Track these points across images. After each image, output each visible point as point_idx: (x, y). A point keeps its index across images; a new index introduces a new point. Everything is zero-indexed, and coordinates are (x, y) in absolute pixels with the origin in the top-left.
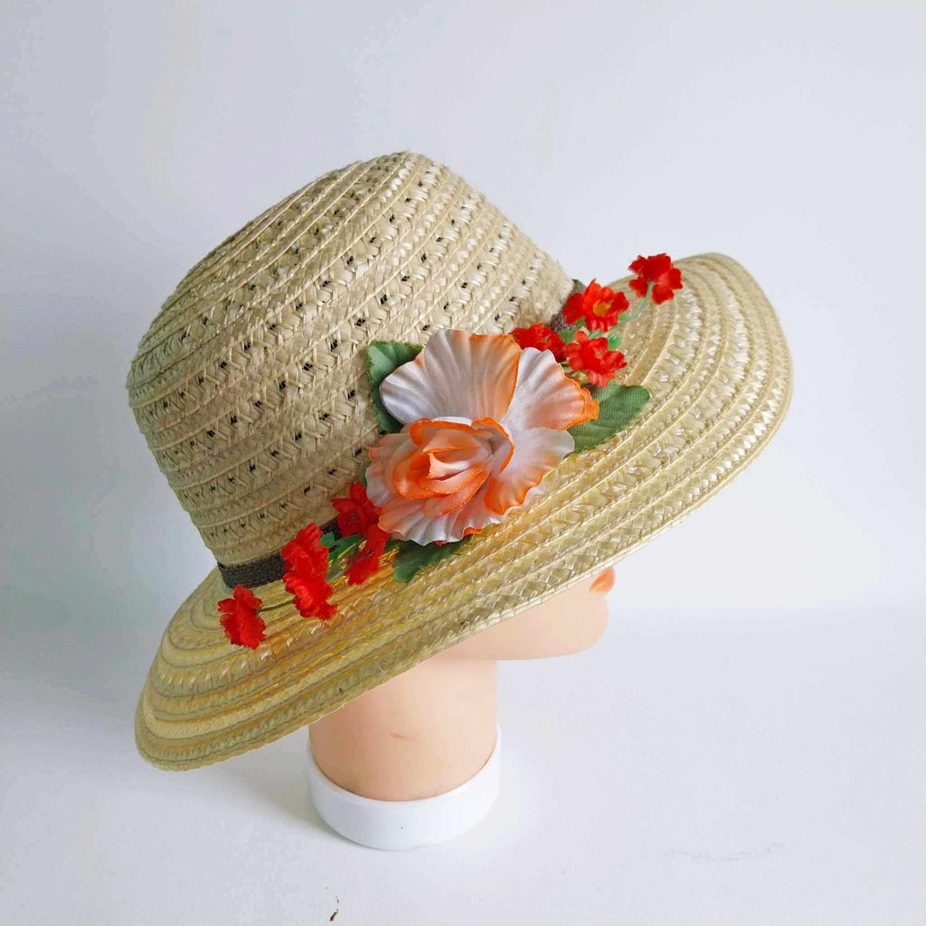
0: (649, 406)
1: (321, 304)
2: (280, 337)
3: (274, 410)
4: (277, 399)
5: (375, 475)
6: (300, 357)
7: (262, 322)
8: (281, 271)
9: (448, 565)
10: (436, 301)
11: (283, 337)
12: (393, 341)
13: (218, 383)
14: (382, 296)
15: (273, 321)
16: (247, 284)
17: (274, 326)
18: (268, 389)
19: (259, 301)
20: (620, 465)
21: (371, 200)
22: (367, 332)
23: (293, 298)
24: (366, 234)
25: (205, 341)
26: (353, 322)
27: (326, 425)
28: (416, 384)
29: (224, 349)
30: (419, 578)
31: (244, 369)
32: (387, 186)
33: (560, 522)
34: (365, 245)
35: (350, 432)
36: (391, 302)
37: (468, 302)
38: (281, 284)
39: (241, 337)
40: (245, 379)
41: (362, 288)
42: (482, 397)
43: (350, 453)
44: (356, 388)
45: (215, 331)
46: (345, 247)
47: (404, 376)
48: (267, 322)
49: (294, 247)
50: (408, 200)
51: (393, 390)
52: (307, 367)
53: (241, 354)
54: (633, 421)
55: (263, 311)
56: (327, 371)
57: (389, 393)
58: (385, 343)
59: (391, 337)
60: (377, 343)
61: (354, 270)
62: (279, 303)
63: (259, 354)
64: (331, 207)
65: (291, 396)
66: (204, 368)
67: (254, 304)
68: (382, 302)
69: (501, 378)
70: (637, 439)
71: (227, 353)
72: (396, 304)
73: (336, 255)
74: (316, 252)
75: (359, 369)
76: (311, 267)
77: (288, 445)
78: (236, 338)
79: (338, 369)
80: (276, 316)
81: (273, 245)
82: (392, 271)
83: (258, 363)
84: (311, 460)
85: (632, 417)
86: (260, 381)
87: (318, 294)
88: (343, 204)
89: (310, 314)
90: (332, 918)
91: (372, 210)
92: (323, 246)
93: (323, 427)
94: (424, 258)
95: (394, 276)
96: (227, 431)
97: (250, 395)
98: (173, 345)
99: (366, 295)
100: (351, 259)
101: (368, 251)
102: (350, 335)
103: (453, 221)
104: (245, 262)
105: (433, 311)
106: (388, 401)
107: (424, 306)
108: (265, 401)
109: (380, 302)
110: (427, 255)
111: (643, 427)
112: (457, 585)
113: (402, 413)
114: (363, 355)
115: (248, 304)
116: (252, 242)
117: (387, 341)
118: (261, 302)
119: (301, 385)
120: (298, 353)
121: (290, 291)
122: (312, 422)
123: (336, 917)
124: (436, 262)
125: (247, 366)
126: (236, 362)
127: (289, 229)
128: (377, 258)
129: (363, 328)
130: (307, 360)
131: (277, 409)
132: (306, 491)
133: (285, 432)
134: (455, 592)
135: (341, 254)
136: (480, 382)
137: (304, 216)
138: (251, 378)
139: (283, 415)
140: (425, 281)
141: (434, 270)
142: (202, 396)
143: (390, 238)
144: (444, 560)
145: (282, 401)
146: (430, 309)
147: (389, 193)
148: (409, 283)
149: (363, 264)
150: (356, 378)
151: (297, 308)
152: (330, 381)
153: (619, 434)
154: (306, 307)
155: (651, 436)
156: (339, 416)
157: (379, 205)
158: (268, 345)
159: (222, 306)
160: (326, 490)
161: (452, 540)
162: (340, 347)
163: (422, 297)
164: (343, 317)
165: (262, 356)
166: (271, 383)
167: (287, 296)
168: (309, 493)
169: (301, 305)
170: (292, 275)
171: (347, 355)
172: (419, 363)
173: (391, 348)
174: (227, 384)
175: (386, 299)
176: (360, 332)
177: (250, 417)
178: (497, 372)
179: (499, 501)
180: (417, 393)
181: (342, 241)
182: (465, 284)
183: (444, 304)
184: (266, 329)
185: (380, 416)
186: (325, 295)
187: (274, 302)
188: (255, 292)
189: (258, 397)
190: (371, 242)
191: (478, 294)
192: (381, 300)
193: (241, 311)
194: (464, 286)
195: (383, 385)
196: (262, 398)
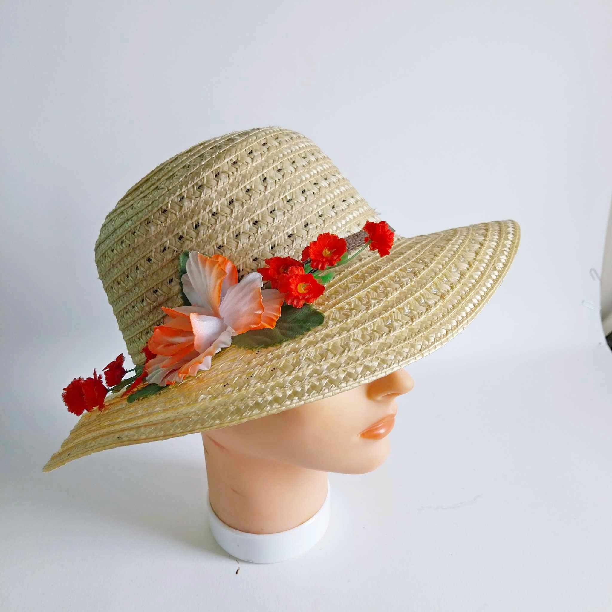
44: (174, 278)
75: (176, 266)
90: (237, 573)
102: (174, 244)
123: (239, 572)
150: (174, 272)
152: (159, 271)
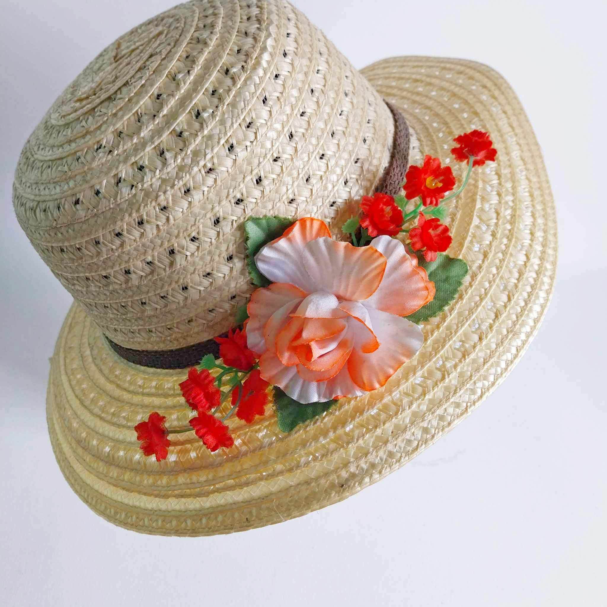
0: (467, 279)
1: (206, 189)
2: (171, 217)
3: (165, 270)
4: (167, 261)
5: (254, 330)
6: (189, 232)
7: (154, 203)
8: (168, 155)
9: (321, 422)
10: (301, 176)
11: (174, 218)
12: (265, 216)
13: (114, 247)
14: (257, 178)
15: (164, 204)
16: (136, 162)
17: (165, 208)
18: (158, 253)
19: (150, 183)
20: (449, 340)
21: (245, 81)
22: (244, 210)
23: (181, 183)
24: (244, 119)
25: (100, 211)
26: (233, 201)
27: (208, 281)
28: (286, 254)
29: (119, 223)
30: (299, 430)
31: (138, 240)
32: (258, 63)
33: (407, 394)
34: (243, 131)
35: (227, 284)
36: (265, 182)
37: (325, 172)
38: (169, 169)
39: (134, 215)
40: (139, 246)
41: (241, 172)
42: (347, 286)
43: (226, 298)
44: (235, 253)
45: (110, 205)
46: (226, 133)
47: (277, 250)
48: (159, 205)
49: (177, 128)
50: (276, 76)
51: (268, 260)
52: (193, 239)
53: (135, 228)
54: (456, 296)
55: (154, 194)
56: (211, 242)
57: (263, 261)
58: (259, 219)
59: (264, 211)
60: (253, 219)
61: (234, 157)
62: (169, 188)
63: (152, 229)
64: (208, 85)
65: (179, 259)
66: (101, 234)
67: (145, 186)
68: (257, 183)
69: (367, 279)
70: (460, 314)
71: (122, 225)
72: (269, 185)
73: (219, 142)
74: (200, 138)
75: (237, 239)
76: (196, 154)
77: (176, 294)
78: (130, 215)
79: (221, 240)
80: (167, 200)
81: (156, 122)
82: (266, 154)
83: (151, 236)
84: (195, 303)
85: (455, 291)
86: (152, 248)
87: (203, 180)
88: (220, 82)
89: (197, 196)
91: (247, 93)
92: (206, 132)
93: (206, 282)
94: (291, 136)
95: (268, 158)
96: (122, 278)
97: (143, 257)
98: (66, 207)
99: (244, 178)
100: (232, 147)
101: (245, 138)
102: (230, 212)
103: (312, 91)
104: (131, 137)
105: (298, 186)
106: (261, 266)
107: (291, 183)
108: (156, 262)
109: (255, 182)
110: (293, 133)
111: (465, 301)
112: (333, 446)
113: (272, 274)
114: (242, 228)
115: (140, 186)
116: (134, 114)
117: (261, 217)
118: (151, 185)
119: (188, 254)
120: (187, 230)
121: (178, 177)
122: (197, 278)
124: (300, 139)
125: (140, 238)
126: (130, 234)
127: (169, 106)
128: (254, 143)
129: (241, 206)
130: (194, 234)
131: (167, 269)
132: (189, 321)
133: (174, 285)
134: (332, 454)
135: (222, 141)
136: (348, 277)
137: (182, 91)
138: (143, 245)
139: (172, 273)
140: (292, 159)
141: (299, 147)
142: (99, 254)
143: (264, 122)
144: (317, 417)
145: (172, 264)
146: (296, 184)
147: (261, 72)
148: (279, 163)
149: (242, 150)
150: (235, 246)
151: (185, 192)
152: (213, 249)
153: (446, 308)
154: (193, 192)
155: (471, 311)
156: (206, 239)
157: (253, 86)
158: (159, 223)
159: (113, 181)
160: (204, 322)
161: (323, 400)
162: (222, 223)
163: (290, 175)
164: (225, 198)
165: (155, 231)
166: (161, 250)
167: (176, 183)
168: (192, 323)
169: (188, 190)
170: (179, 160)
171: (227, 228)
172: (290, 240)
173: (264, 221)
174: (123, 249)
175: (260, 180)
176: (239, 209)
177: (143, 271)
178: (364, 274)
179: (362, 378)
180: (286, 261)
181: (222, 128)
182: (323, 155)
183: (307, 177)
184: (158, 210)
185: (253, 275)
186: (210, 180)
187: (164, 187)
188: (145, 174)
189: (149, 259)
190: (248, 127)
191: (332, 162)
192: (257, 180)
193: (134, 191)
194: (322, 157)
195: (259, 256)
196: (153, 259)
